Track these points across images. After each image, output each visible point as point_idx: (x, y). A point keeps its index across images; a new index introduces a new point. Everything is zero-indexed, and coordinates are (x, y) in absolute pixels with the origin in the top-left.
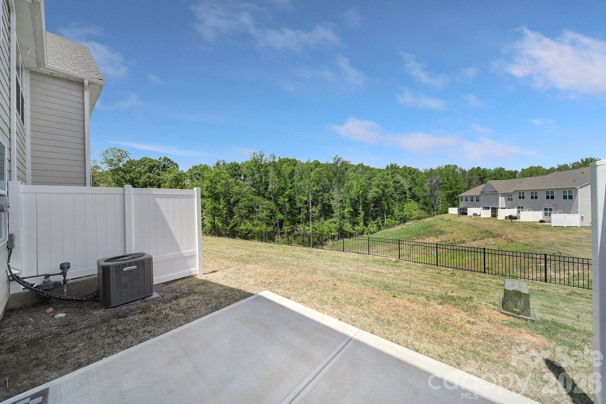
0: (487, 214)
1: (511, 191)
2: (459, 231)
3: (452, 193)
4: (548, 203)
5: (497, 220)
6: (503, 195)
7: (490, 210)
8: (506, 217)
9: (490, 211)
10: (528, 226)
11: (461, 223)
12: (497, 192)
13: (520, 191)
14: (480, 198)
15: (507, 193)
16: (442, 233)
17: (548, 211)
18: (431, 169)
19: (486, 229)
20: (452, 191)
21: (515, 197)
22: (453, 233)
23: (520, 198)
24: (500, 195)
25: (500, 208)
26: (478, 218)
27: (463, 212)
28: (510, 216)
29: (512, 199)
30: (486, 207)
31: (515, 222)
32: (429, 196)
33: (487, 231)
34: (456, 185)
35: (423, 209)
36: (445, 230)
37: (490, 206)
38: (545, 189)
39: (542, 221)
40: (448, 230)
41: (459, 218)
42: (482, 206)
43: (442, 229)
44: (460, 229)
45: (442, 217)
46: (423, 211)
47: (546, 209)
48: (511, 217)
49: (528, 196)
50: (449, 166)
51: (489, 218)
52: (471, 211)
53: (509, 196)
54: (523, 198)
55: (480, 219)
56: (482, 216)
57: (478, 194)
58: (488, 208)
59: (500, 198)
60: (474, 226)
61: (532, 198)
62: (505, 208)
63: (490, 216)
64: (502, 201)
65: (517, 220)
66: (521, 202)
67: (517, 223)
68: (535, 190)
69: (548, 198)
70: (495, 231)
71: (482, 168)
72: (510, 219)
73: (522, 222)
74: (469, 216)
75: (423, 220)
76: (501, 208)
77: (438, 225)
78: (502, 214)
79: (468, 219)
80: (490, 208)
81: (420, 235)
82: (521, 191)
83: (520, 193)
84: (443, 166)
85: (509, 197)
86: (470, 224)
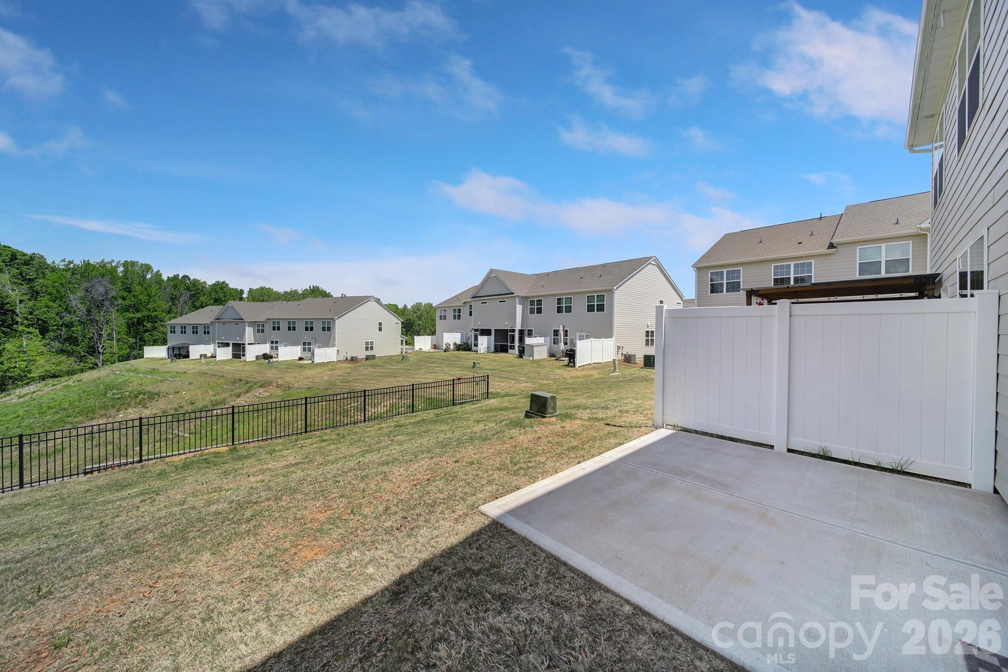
0: (225, 354)
1: (262, 318)
2: (190, 387)
3: (138, 319)
4: (307, 336)
5: (245, 361)
6: (251, 324)
7: (231, 347)
8: (257, 357)
9: (229, 350)
10: (291, 367)
11: (185, 373)
12: (242, 319)
13: (274, 319)
14: (211, 327)
15: (256, 322)
16: (153, 396)
17: (307, 347)
18: (87, 264)
19: (237, 376)
20: (139, 315)
21: (268, 327)
22: (178, 392)
23: (274, 329)
24: (247, 324)
25: (246, 344)
26: (212, 362)
27: (180, 353)
28: (264, 355)
29: (263, 331)
30: (222, 343)
31: (274, 362)
32: (81, 323)
33: (240, 380)
34: (148, 303)
35: (62, 351)
36: (157, 390)
37: (230, 340)
38: (305, 319)
39: (301, 359)
40: (163, 387)
41: (173, 364)
42: (217, 341)
43: (149, 388)
44: (190, 384)
45: (132, 366)
46: (63, 358)
47: (304, 344)
48: (266, 356)
49: (284, 326)
50: (133, 264)
51: (229, 360)
52: (196, 351)
53: (258, 326)
54: (278, 329)
55: (217, 363)
56: (218, 359)
57: (208, 321)
58: (227, 345)
59: (247, 328)
60: (213, 375)
61: (289, 329)
62: (253, 344)
63: (230, 357)
64: (249, 333)
65: (275, 360)
66: (275, 336)
67: (276, 363)
68: (293, 319)
69: (307, 329)
70: (253, 378)
71: (192, 278)
72: (264, 358)
73: (281, 362)
74: (192, 360)
75: (76, 377)
76: (249, 344)
77: (131, 383)
78: (253, 352)
79: (193, 364)
80: (231, 344)
81: (93, 411)
82: (276, 319)
83: (274, 322)
84: (113, 261)
85: (260, 328)
86: (206, 373)
